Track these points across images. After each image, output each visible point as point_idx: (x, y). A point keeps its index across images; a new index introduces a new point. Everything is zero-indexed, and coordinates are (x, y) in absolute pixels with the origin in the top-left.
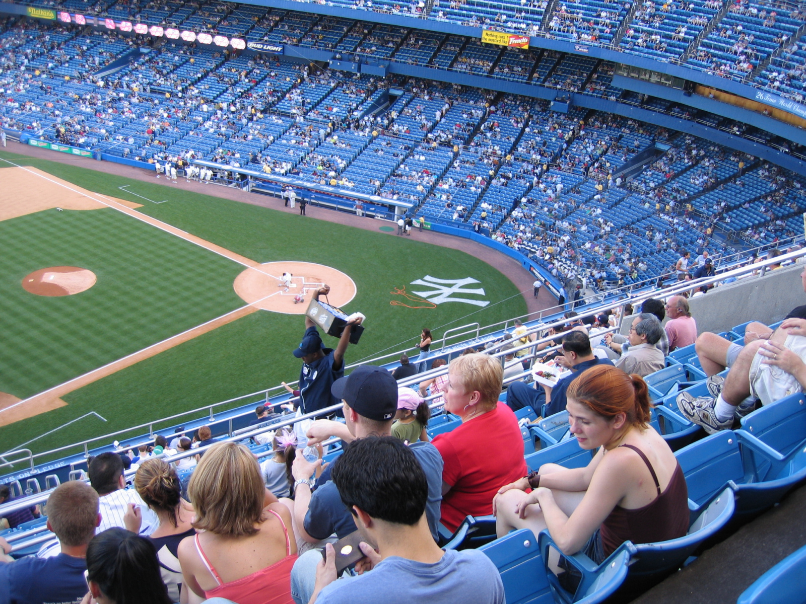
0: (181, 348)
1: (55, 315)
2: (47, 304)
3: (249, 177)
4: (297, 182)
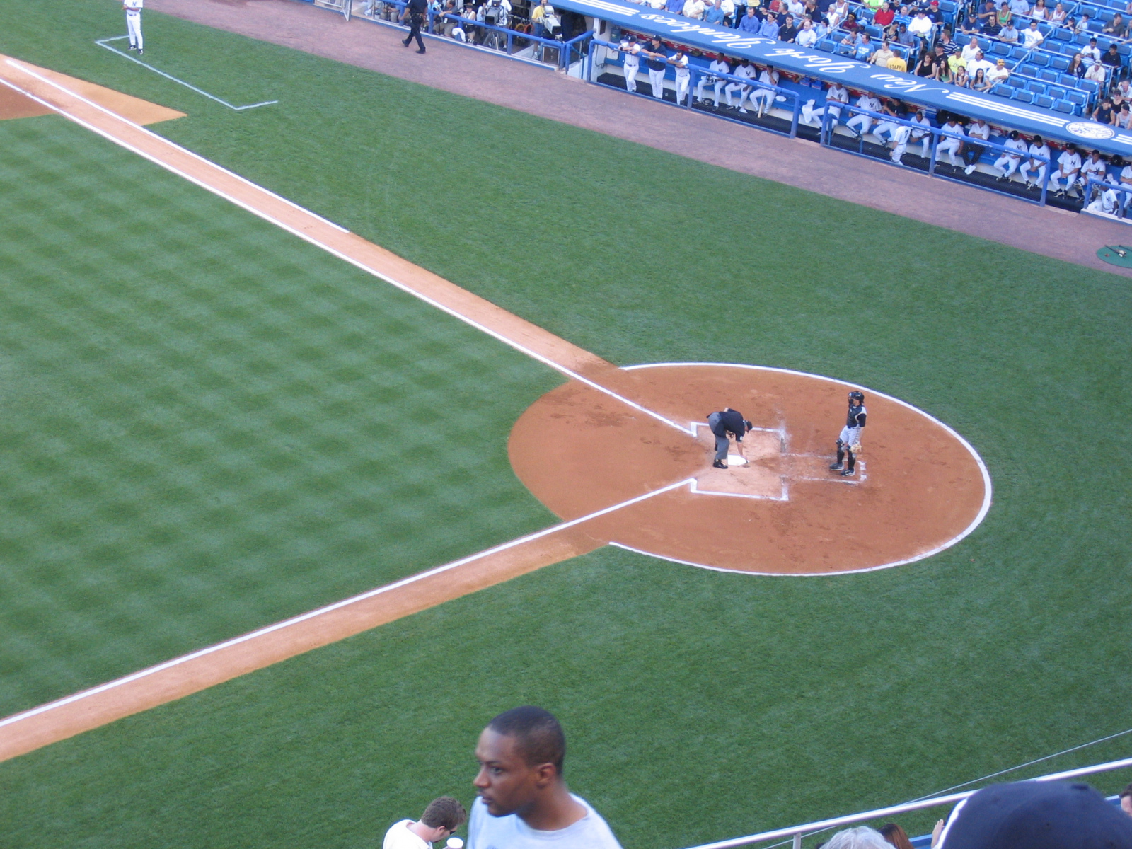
3: (596, 25)
4: (779, 53)
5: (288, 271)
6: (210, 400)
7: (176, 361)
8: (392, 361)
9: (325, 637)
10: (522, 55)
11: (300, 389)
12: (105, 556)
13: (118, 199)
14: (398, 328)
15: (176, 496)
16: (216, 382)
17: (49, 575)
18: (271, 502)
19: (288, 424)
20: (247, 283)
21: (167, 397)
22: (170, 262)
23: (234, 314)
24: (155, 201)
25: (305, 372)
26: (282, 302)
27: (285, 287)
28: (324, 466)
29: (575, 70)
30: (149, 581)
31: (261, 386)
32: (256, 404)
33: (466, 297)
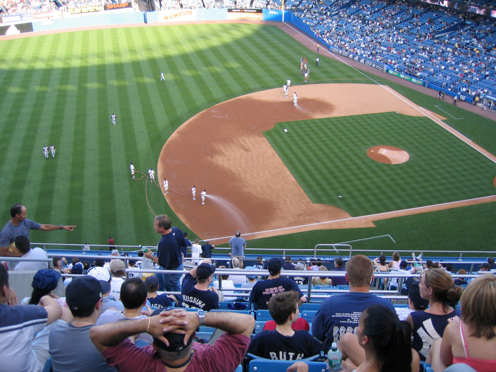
1: (381, 174)
2: (378, 166)
5: (460, 146)
6: (444, 165)
7: (439, 158)
8: (476, 163)
9: (456, 206)
11: (459, 165)
12: (423, 187)
13: (434, 131)
14: (478, 158)
15: (436, 180)
16: (446, 162)
17: (414, 189)
18: (451, 183)
19: (456, 171)
20: (454, 147)
21: (437, 164)
22: (441, 142)
23: (450, 152)
24: (440, 132)
25: (461, 163)
26: (459, 151)
27: (459, 149)
28: (461, 179)
30: (430, 192)
31: (453, 164)
32: (451, 167)
33: (490, 154)
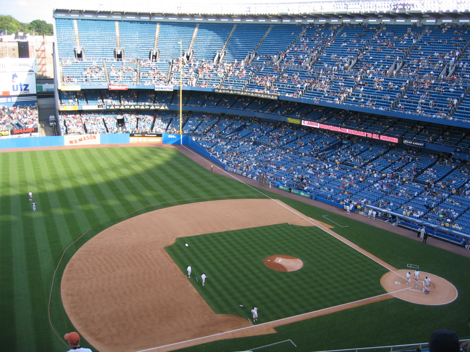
0: (345, 312)
1: (278, 281)
2: (275, 274)
3: (397, 218)
4: (426, 223)
5: (348, 251)
6: (335, 270)
7: (330, 263)
8: (363, 266)
9: (350, 307)
10: (385, 221)
11: (349, 269)
12: (318, 292)
13: (324, 239)
14: (364, 261)
15: (329, 284)
16: (336, 267)
17: (309, 294)
18: (343, 286)
19: (347, 274)
20: (342, 253)
21: (329, 269)
22: (331, 249)
23: (340, 257)
24: (329, 240)
27: (347, 254)
28: (352, 281)
29: (394, 224)
30: (324, 296)
31: (343, 268)
32: (342, 271)
33: (375, 257)
